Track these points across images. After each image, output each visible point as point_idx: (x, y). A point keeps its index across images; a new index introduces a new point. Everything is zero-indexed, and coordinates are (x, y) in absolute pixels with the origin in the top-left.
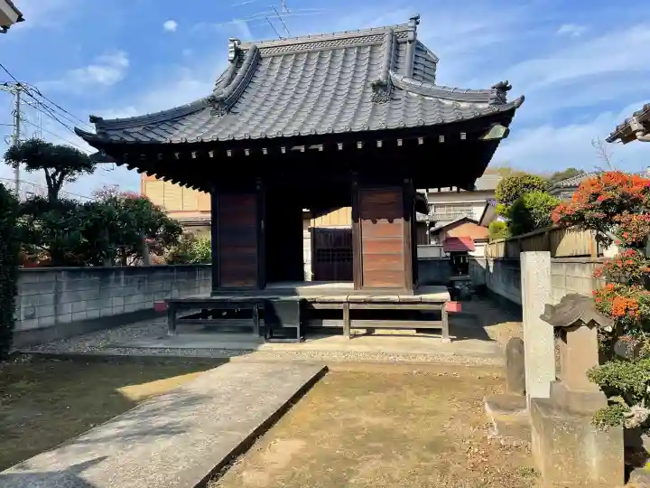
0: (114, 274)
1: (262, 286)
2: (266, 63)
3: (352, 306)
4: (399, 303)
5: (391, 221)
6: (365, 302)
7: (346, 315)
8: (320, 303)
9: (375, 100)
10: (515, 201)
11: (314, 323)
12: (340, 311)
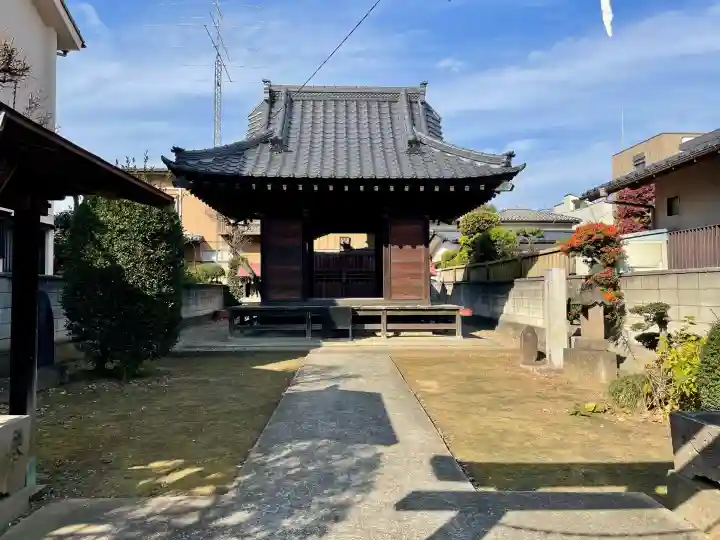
2: (298, 106)
3: (389, 313)
5: (414, 247)
6: (400, 310)
7: (384, 320)
8: (363, 310)
9: (410, 152)
10: (478, 234)
11: (358, 327)
12: (380, 317)
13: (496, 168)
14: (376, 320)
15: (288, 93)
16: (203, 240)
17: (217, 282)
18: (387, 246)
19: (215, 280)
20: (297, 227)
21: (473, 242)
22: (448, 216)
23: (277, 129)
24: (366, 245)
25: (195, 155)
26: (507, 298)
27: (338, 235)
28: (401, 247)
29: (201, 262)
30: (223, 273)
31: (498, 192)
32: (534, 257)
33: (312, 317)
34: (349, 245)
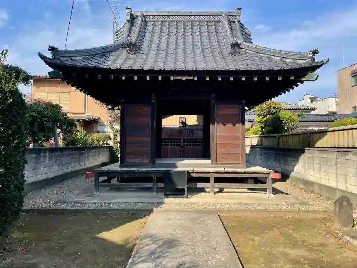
0: (43, 152)
1: (153, 162)
2: (150, 25)
3: (216, 175)
4: (245, 173)
5: (234, 125)
7: (212, 180)
8: (196, 173)
9: (232, 53)
10: (269, 116)
11: (192, 185)
12: (208, 178)
13: (303, 63)
14: (206, 180)
15: (143, 16)
16: (99, 119)
17: (107, 144)
18: (213, 124)
19: (105, 142)
20: (147, 109)
21: (265, 121)
22: (252, 104)
23: (133, 38)
24: (197, 123)
25: (66, 53)
26: (298, 161)
27: (179, 116)
28: (224, 125)
29: (98, 132)
30: (110, 139)
31: (302, 82)
32: (323, 133)
33: (157, 177)
34: (185, 122)
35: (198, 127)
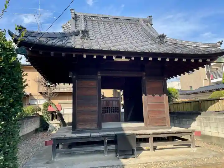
2: (90, 22)
3: (155, 136)
5: (160, 96)
7: (151, 140)
8: (139, 135)
15: (84, 16)
16: (31, 95)
18: (146, 95)
19: (36, 113)
24: (113, 96)
28: (153, 96)
29: (29, 105)
30: (40, 110)
32: (214, 101)
33: (108, 141)
34: (103, 95)
35: (113, 99)
